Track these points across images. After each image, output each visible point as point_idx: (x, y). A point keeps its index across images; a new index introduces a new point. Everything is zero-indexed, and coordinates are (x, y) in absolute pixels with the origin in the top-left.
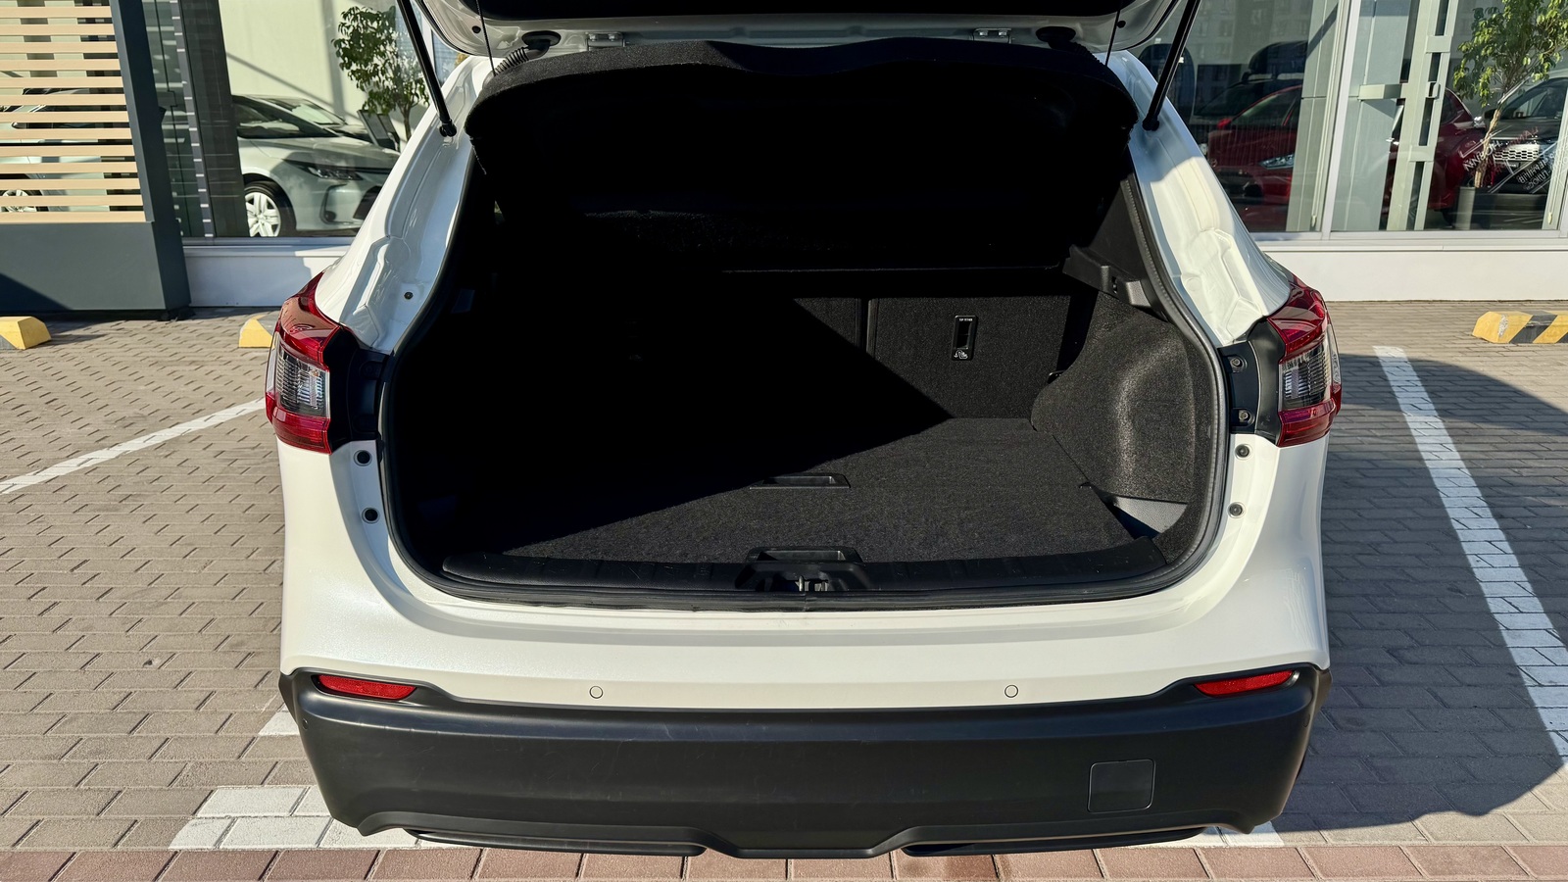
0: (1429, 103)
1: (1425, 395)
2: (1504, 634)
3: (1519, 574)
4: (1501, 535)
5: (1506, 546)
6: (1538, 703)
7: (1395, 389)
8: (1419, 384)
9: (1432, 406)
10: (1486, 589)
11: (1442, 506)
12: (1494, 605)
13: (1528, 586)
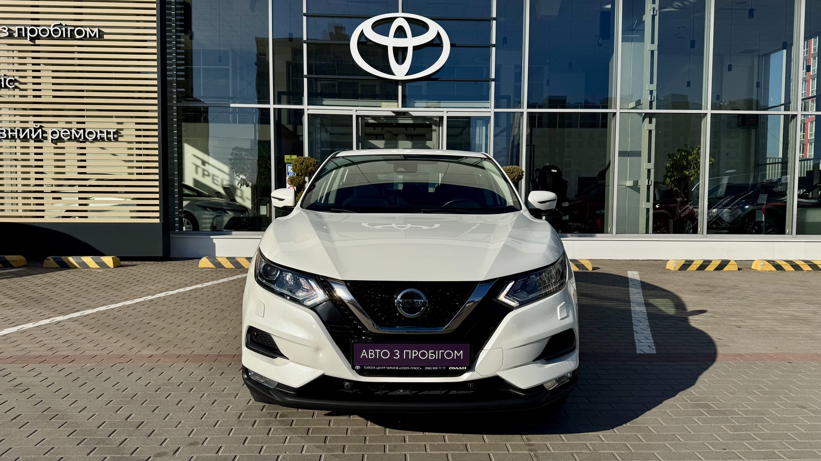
0: (648, 187)
1: (640, 282)
2: (634, 326)
7: (629, 281)
9: (641, 289)
10: (633, 319)
11: (630, 304)
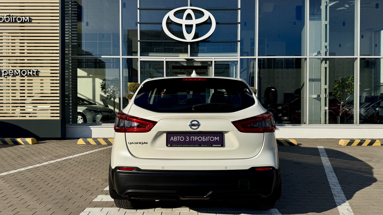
0: (326, 98)
2: (332, 189)
5: (336, 177)
6: (335, 199)
7: (320, 153)
8: (325, 152)
10: (330, 183)
11: (325, 171)
12: (330, 185)
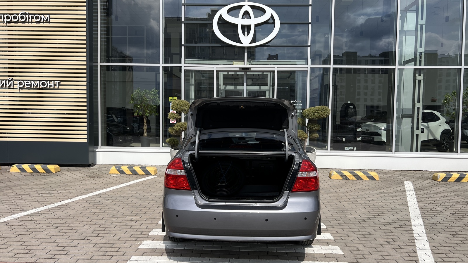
0: (418, 119)
1: (414, 193)
3: (424, 230)
4: (422, 222)
5: (422, 224)
6: (418, 252)
7: (406, 191)
8: (413, 190)
9: (415, 195)
10: (414, 232)
11: (410, 216)
12: (415, 235)
13: (425, 232)
